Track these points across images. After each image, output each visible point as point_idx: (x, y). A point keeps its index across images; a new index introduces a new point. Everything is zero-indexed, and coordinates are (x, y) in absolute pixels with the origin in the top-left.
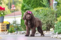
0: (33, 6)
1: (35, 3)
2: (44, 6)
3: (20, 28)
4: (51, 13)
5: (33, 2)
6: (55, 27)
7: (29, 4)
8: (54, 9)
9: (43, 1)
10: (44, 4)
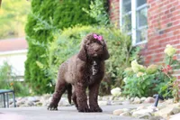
0: (61, 23)
1: (66, 13)
2: (93, 22)
3: (22, 88)
4: (114, 43)
5: (62, 10)
6: (124, 85)
7: (49, 15)
8: (121, 31)
9: (91, 7)
10: (91, 15)
